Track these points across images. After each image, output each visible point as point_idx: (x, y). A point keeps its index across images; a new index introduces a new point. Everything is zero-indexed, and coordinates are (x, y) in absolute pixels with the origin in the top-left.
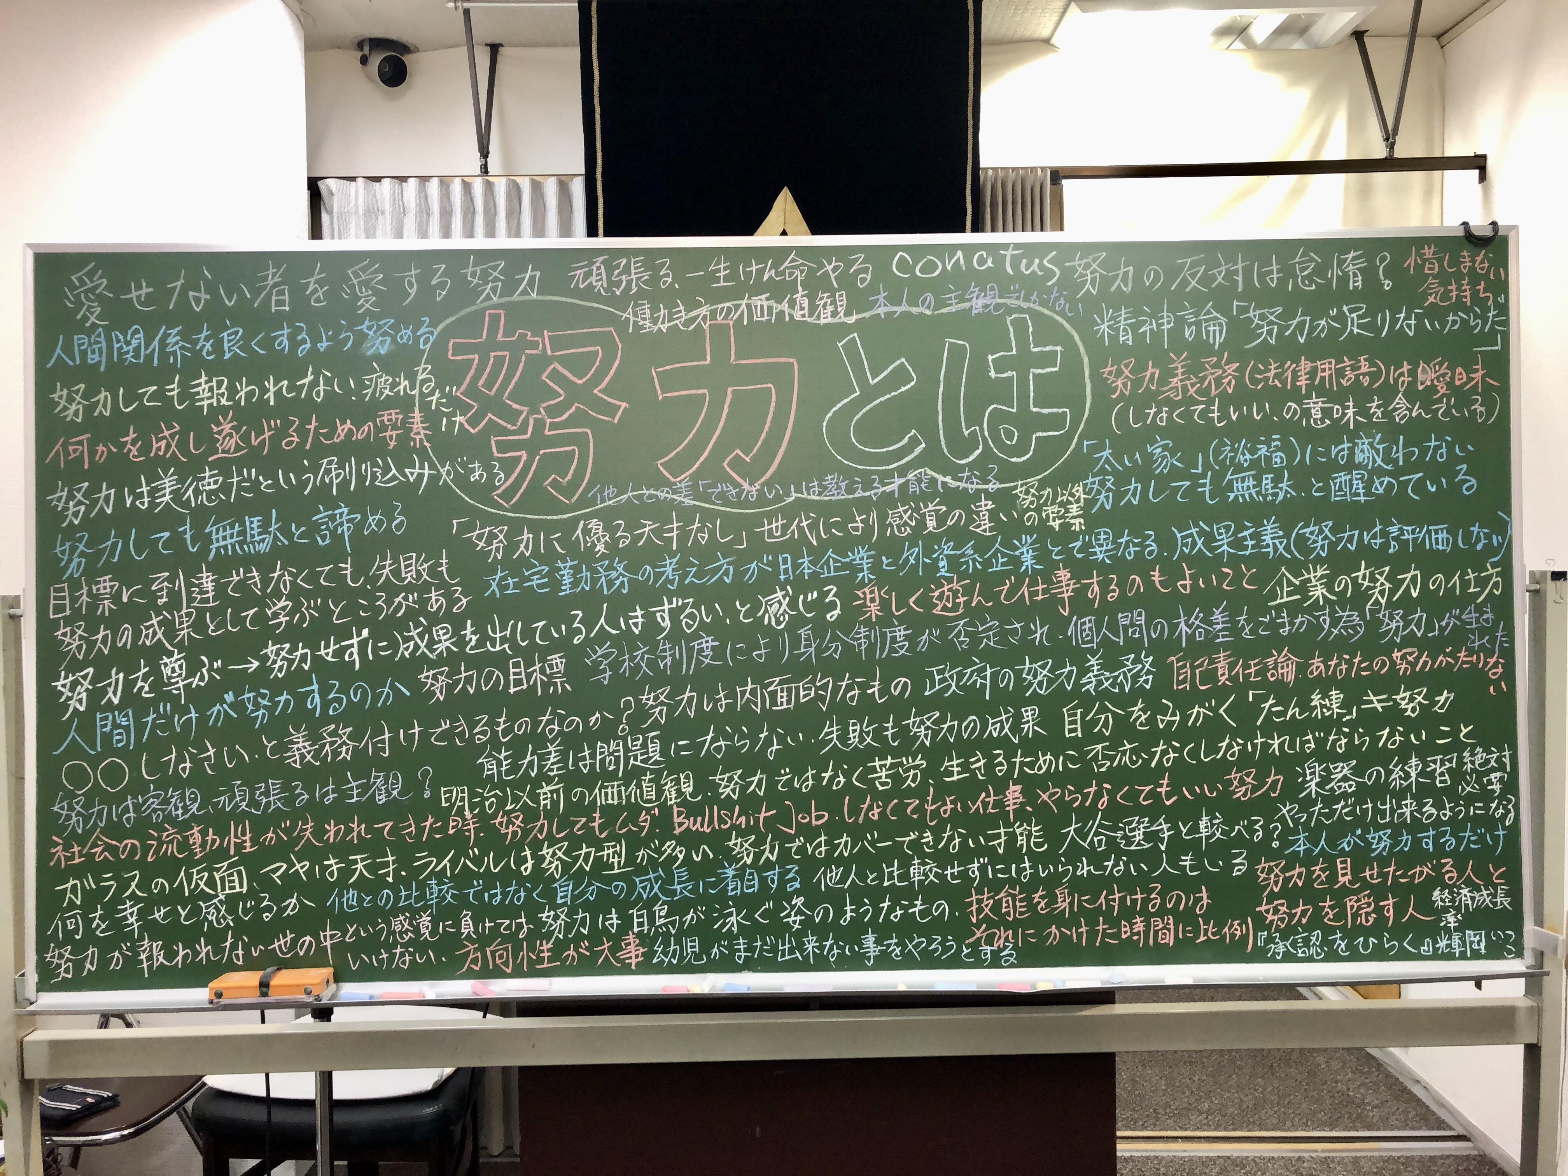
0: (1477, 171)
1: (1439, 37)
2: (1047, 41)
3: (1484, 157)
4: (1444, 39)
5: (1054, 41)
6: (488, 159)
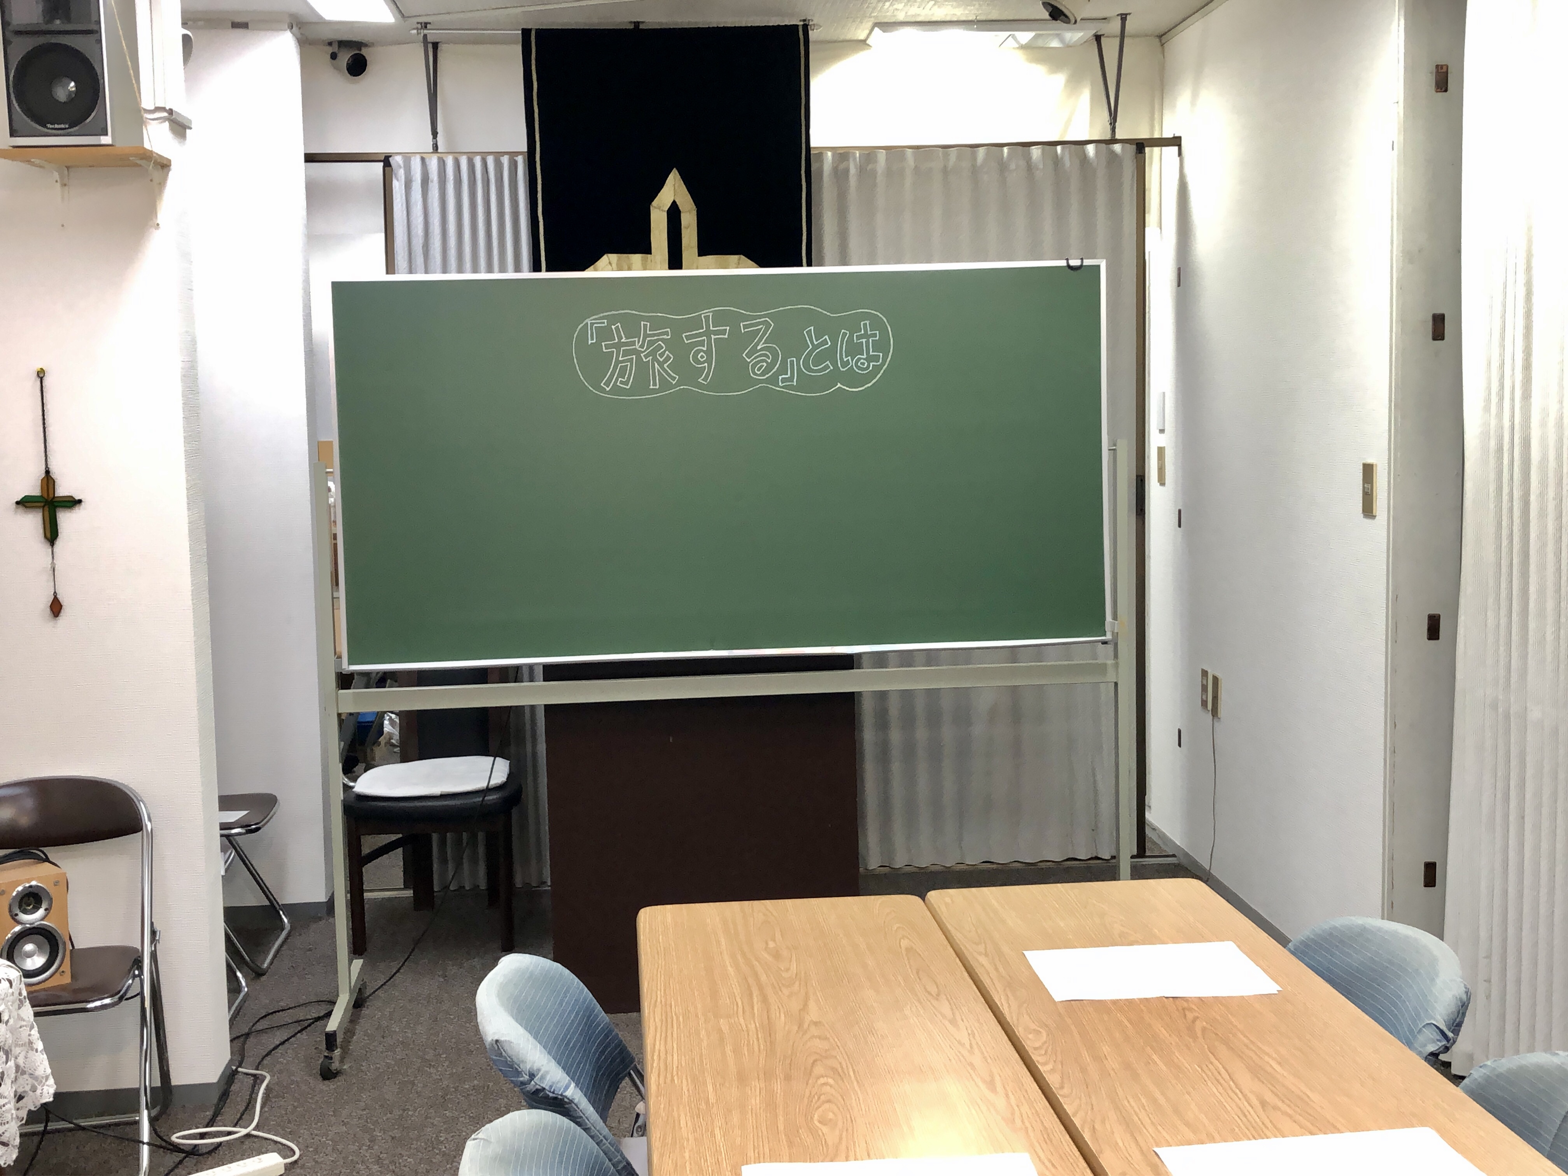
0: (1177, 148)
1: (1160, 37)
2: (864, 42)
3: (1180, 138)
4: (1164, 39)
5: (868, 42)
6: (438, 139)
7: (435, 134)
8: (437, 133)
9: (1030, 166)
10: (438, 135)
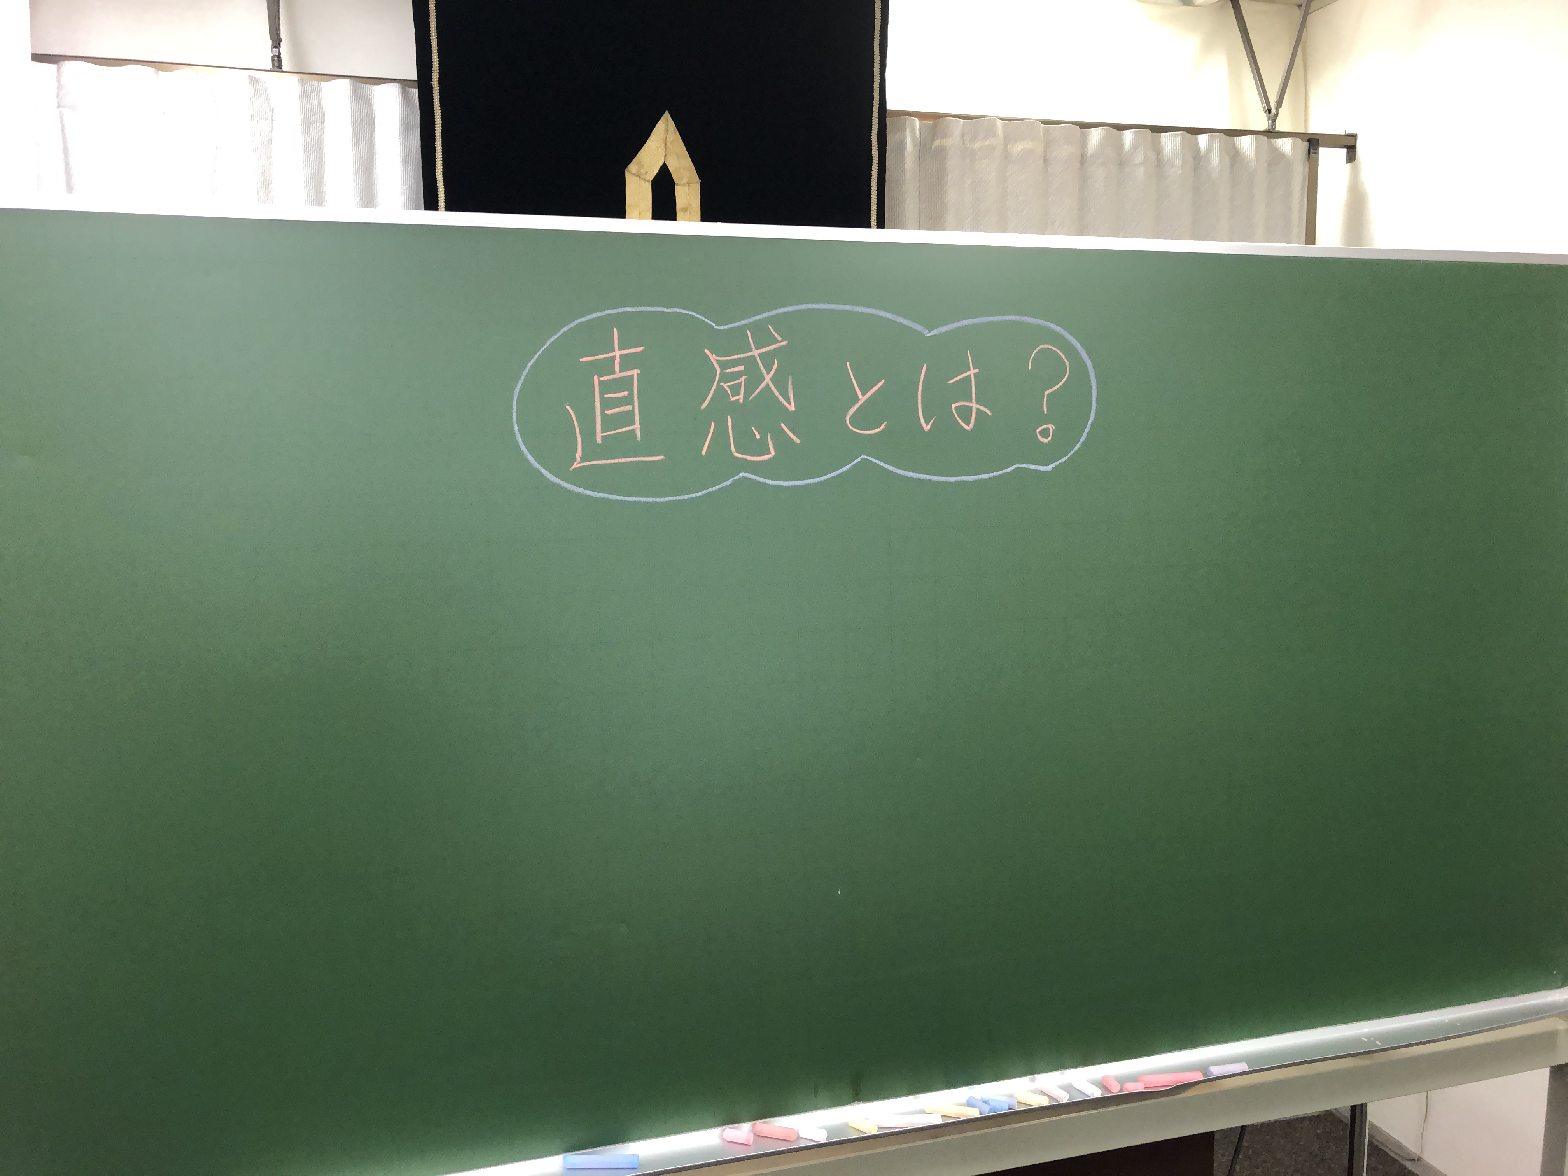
0: (1345, 150)
3: (1354, 136)
6: (281, 49)
7: (277, 42)
8: (280, 40)
9: (1159, 160)
10: (282, 44)
